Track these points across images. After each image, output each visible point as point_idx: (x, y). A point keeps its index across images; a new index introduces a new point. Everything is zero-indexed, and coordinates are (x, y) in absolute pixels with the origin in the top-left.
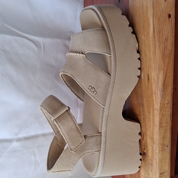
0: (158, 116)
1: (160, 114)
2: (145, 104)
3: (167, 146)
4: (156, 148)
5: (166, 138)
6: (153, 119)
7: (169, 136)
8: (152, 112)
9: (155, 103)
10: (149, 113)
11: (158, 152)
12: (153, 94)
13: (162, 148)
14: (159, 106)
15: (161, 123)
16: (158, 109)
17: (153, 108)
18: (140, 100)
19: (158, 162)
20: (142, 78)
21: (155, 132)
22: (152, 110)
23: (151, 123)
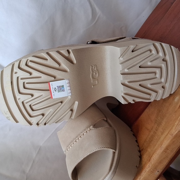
0: (169, 141)
1: (172, 140)
2: (162, 124)
3: (158, 171)
4: (148, 166)
5: (162, 163)
6: (163, 140)
7: (165, 164)
8: (166, 134)
9: (174, 128)
10: (162, 133)
11: (147, 170)
12: (178, 119)
13: (153, 170)
14: (176, 133)
15: (167, 148)
16: (174, 135)
17: (170, 131)
18: (159, 118)
19: (141, 179)
20: (175, 101)
21: (157, 152)
22: (167, 132)
23: (159, 143)
